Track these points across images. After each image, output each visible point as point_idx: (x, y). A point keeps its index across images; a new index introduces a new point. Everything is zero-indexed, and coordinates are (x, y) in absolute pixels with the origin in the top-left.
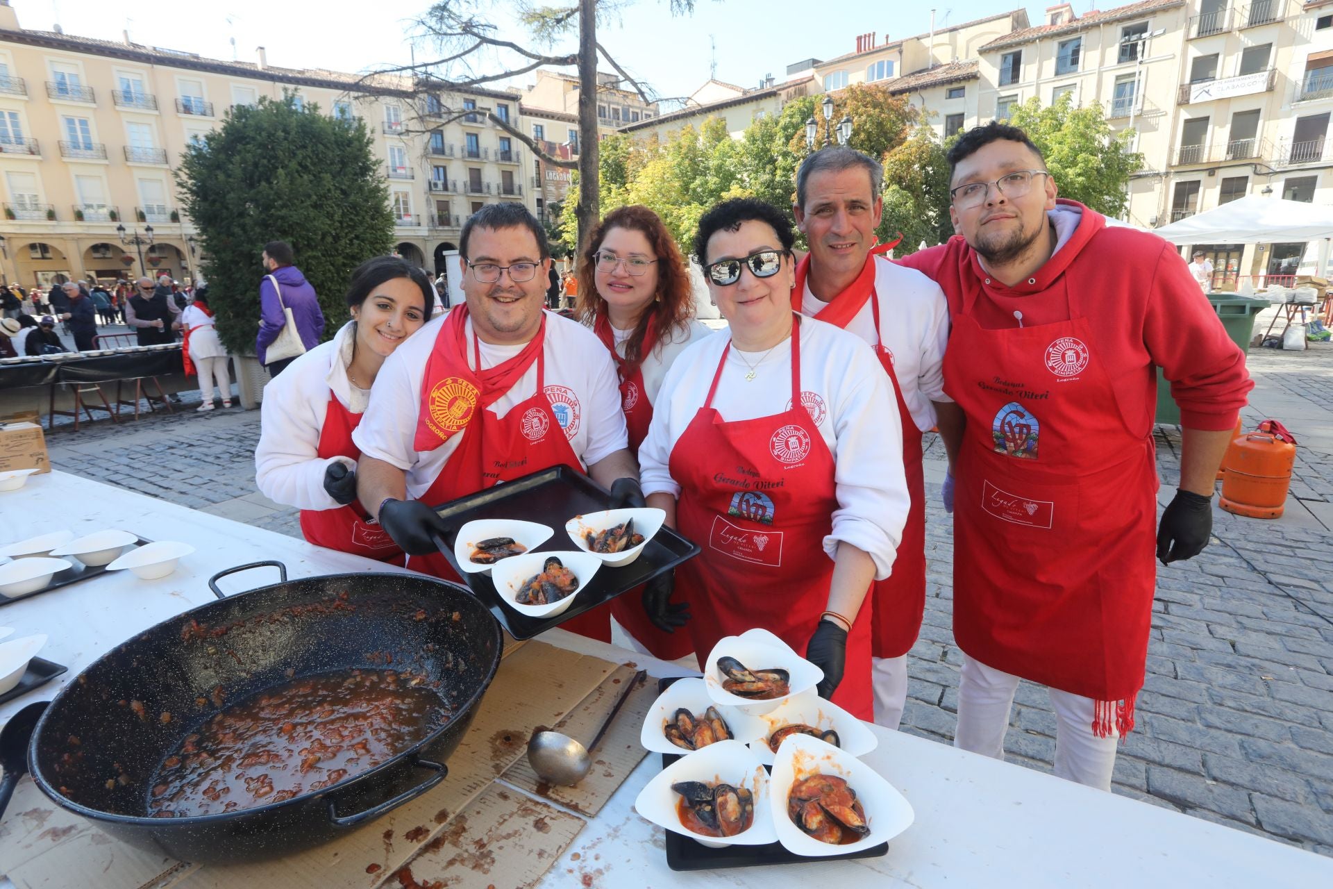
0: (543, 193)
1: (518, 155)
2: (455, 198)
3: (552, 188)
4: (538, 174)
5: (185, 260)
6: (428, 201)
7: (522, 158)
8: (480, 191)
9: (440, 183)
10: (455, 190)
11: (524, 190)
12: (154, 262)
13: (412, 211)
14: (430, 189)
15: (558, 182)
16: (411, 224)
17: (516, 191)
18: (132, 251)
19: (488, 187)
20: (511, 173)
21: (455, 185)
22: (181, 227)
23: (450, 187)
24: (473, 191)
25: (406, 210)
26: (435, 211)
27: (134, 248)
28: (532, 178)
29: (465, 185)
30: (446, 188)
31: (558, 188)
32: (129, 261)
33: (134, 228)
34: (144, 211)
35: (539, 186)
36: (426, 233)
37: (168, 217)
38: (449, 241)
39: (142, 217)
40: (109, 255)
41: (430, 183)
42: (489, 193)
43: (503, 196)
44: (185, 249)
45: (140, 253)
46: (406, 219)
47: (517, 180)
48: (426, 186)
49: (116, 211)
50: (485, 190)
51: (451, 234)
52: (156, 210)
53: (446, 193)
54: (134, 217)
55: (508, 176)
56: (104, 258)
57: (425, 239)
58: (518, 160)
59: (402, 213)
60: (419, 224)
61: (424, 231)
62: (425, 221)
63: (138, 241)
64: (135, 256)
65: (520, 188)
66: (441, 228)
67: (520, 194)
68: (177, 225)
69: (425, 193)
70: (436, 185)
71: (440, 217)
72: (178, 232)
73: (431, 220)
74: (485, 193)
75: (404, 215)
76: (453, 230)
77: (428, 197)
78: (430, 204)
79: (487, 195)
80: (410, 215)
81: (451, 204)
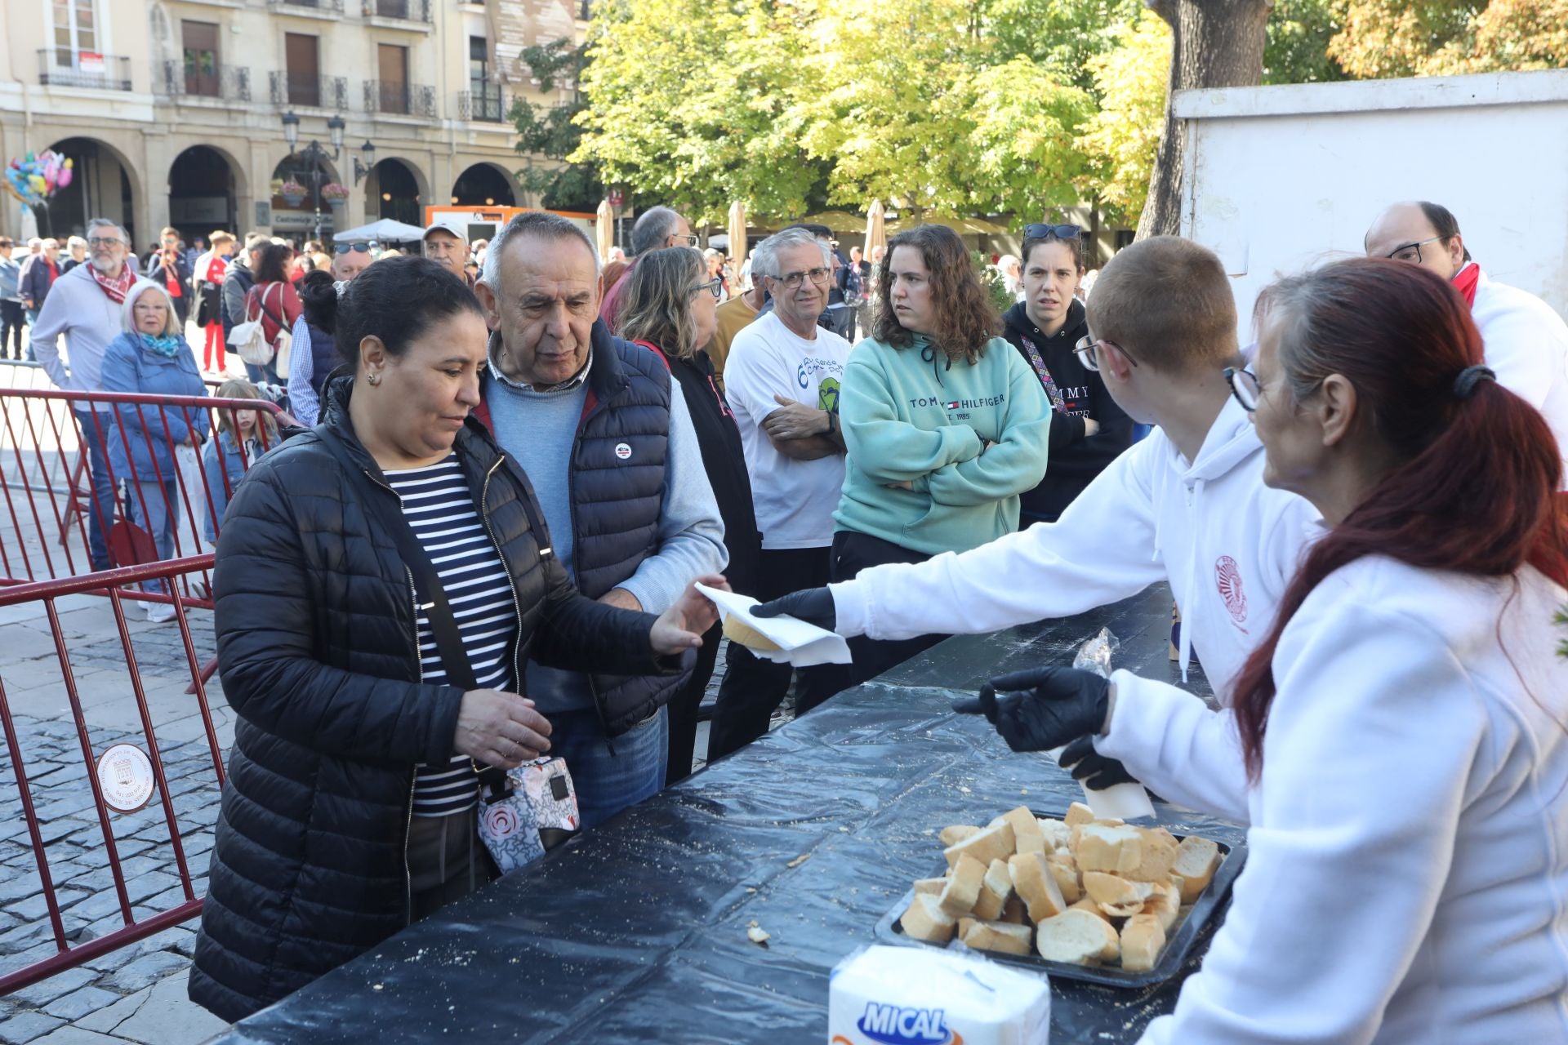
0: (490, 19)
2: (237, 16)
3: (513, 9)
6: (155, 17)
11: (436, 10)
13: (106, 42)
16: (102, 83)
17: (414, 7)
25: (86, 39)
26: (174, 50)
31: (532, 9)
36: (147, 114)
38: (216, 142)
42: (337, 8)
43: (377, 21)
46: (89, 67)
51: (221, 121)
53: (211, 1)
57: (142, 132)
59: (74, 46)
60: (127, 86)
61: (140, 107)
62: (144, 76)
65: (425, 4)
66: (192, 101)
67: (425, 19)
71: (190, 71)
73: (163, 75)
74: (328, 10)
75: (81, 54)
76: (229, 111)
77: (156, 7)
78: (164, 29)
79: (332, 16)
80: (100, 57)
81: (224, 32)
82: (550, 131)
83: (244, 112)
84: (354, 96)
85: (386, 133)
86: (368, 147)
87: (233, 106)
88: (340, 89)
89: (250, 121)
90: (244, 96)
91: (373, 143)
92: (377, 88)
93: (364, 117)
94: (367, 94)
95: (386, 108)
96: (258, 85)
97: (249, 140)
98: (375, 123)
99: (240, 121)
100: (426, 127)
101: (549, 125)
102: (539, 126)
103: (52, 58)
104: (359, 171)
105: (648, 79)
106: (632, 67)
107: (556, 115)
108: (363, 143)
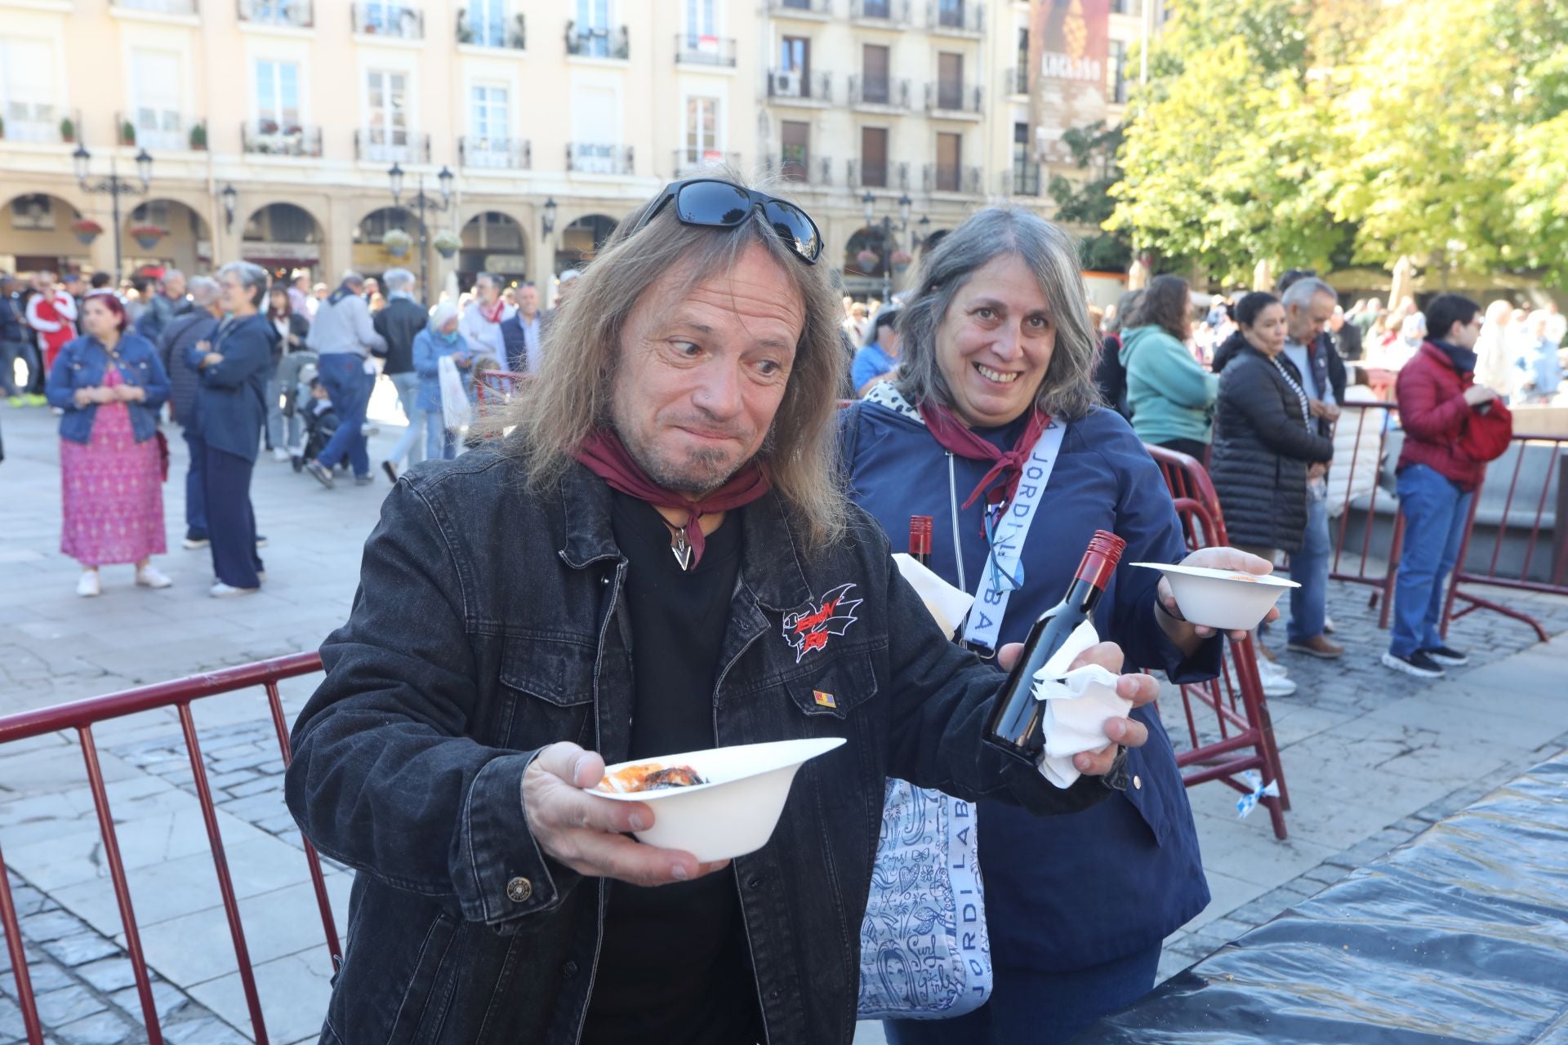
0: (1033, 108)
1: (979, 14)
2: (824, 115)
3: (1053, 97)
4: (1024, 61)
5: (207, 238)
6: (762, 120)
7: (988, 20)
8: (883, 99)
9: (795, 77)
10: (826, 97)
11: (987, 102)
12: (145, 240)
13: (723, 143)
14: (771, 92)
15: (1070, 83)
17: (968, 100)
18: (98, 209)
19: (904, 91)
20: (959, 58)
21: (826, 84)
22: (208, 164)
23: (816, 87)
24: (868, 98)
25: (710, 141)
26: (775, 146)
27: (104, 202)
28: (1009, 72)
29: (851, 85)
30: (805, 91)
31: (1069, 96)
32: (91, 231)
33: (109, 159)
34: (133, 118)
35: (1024, 90)
37: (184, 137)
39: (127, 135)
40: (48, 221)
41: (771, 78)
42: (905, 104)
43: (937, 113)
44: (211, 214)
45: (116, 214)
46: (708, 162)
47: (972, 76)
48: (761, 85)
49: (73, 119)
50: (895, 95)
52: (160, 120)
53: (805, 103)
54: (111, 134)
55: (952, 65)
56: (36, 228)
58: (979, 27)
59: (700, 146)
63: (115, 186)
64: (106, 222)
65: (978, 96)
67: (977, 109)
68: (200, 155)
69: (759, 101)
70: (784, 82)
71: (784, 159)
72: (201, 173)
73: (765, 164)
74: (897, 106)
75: (706, 153)
76: (814, 194)
77: (763, 111)
78: (767, 129)
79: (901, 111)
80: (718, 154)
81: (813, 130)
82: (1085, 203)
83: (826, 195)
84: (915, 179)
85: (940, 208)
86: (925, 221)
87: (819, 189)
88: (903, 173)
89: (830, 201)
90: (826, 181)
91: (929, 217)
92: (934, 171)
93: (922, 195)
94: (926, 175)
95: (941, 186)
96: (838, 172)
97: (828, 218)
98: (931, 201)
99: (822, 202)
100: (974, 203)
101: (1084, 197)
102: (1076, 198)
103: (684, 157)
104: (915, 242)
105: (1181, 152)
106: (1167, 141)
107: (1090, 189)
108: (920, 217)
